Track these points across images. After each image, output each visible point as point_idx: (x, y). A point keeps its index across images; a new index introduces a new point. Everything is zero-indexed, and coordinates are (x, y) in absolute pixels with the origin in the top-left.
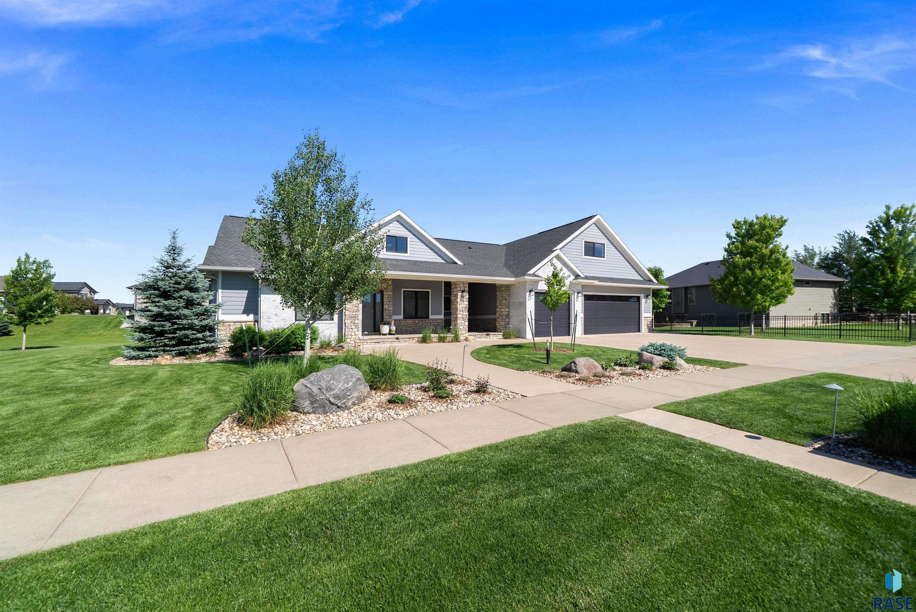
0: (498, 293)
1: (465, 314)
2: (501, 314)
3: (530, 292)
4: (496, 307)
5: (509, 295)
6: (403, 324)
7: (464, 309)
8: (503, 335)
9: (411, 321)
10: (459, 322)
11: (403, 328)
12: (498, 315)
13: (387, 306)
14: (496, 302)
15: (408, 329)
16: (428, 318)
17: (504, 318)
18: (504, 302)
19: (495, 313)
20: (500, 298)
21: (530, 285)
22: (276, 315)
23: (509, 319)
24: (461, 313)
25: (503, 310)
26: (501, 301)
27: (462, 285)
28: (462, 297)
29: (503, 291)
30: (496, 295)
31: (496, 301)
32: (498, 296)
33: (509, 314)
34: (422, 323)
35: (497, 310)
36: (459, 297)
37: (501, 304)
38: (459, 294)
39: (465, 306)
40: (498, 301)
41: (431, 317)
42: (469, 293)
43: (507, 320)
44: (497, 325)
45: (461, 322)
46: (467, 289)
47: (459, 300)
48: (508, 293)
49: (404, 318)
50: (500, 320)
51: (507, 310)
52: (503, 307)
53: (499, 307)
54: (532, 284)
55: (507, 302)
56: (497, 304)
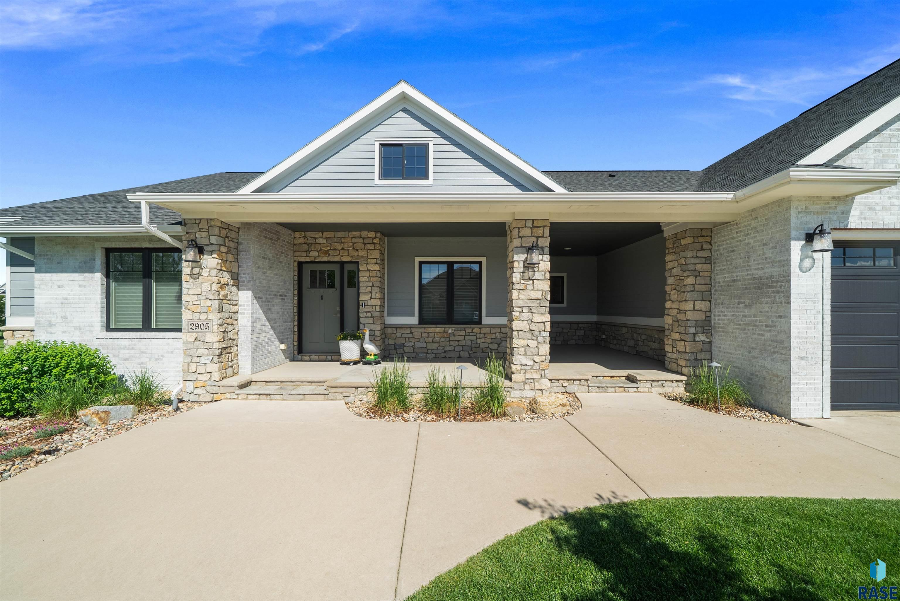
0: (668, 258)
1: (537, 318)
2: (681, 317)
3: (810, 238)
4: (663, 297)
5: (708, 260)
6: (417, 335)
7: (535, 305)
8: (688, 386)
9: (437, 330)
10: (517, 342)
11: (419, 345)
12: (668, 320)
13: (368, 297)
14: (664, 282)
15: (429, 346)
16: (479, 322)
17: (692, 330)
18: (690, 281)
19: (661, 313)
20: (676, 271)
21: (806, 211)
22: (64, 318)
23: (709, 333)
24: (526, 316)
25: (689, 306)
26: (680, 279)
27: (526, 232)
28: (529, 266)
29: (685, 248)
30: (664, 263)
31: (665, 278)
32: (669, 266)
33: (708, 320)
34: (463, 333)
35: (668, 304)
36: (518, 267)
37: (680, 288)
38: (519, 258)
39: (539, 295)
40: (670, 281)
41: (486, 320)
42: (551, 254)
43: (702, 337)
44: (668, 348)
45: (523, 342)
46: (545, 242)
47: (516, 277)
48: (704, 254)
49: (422, 321)
50: (676, 336)
51: (700, 305)
52: (688, 296)
53: (674, 295)
54: (816, 208)
55: (699, 280)
56: (668, 289)
